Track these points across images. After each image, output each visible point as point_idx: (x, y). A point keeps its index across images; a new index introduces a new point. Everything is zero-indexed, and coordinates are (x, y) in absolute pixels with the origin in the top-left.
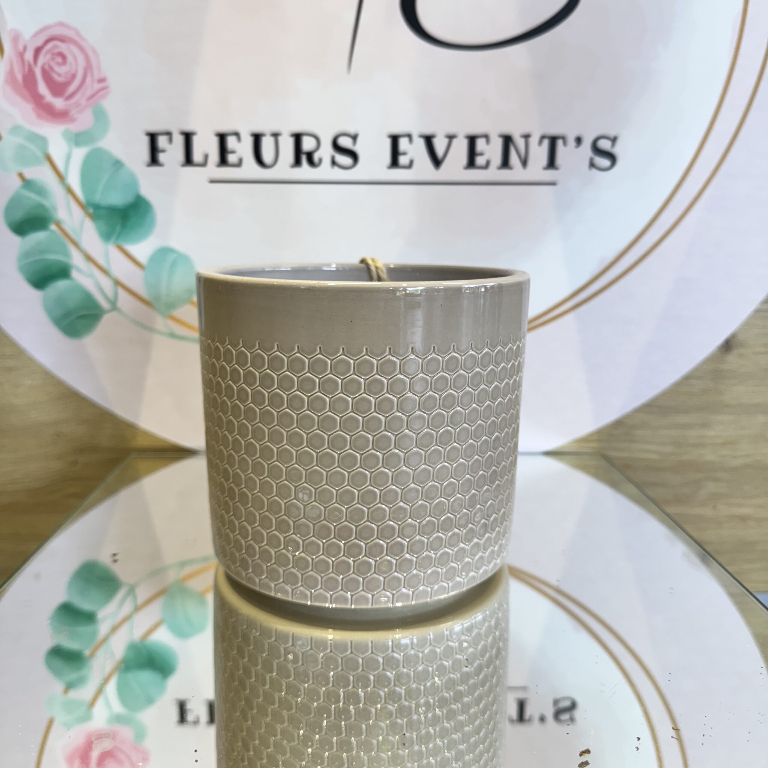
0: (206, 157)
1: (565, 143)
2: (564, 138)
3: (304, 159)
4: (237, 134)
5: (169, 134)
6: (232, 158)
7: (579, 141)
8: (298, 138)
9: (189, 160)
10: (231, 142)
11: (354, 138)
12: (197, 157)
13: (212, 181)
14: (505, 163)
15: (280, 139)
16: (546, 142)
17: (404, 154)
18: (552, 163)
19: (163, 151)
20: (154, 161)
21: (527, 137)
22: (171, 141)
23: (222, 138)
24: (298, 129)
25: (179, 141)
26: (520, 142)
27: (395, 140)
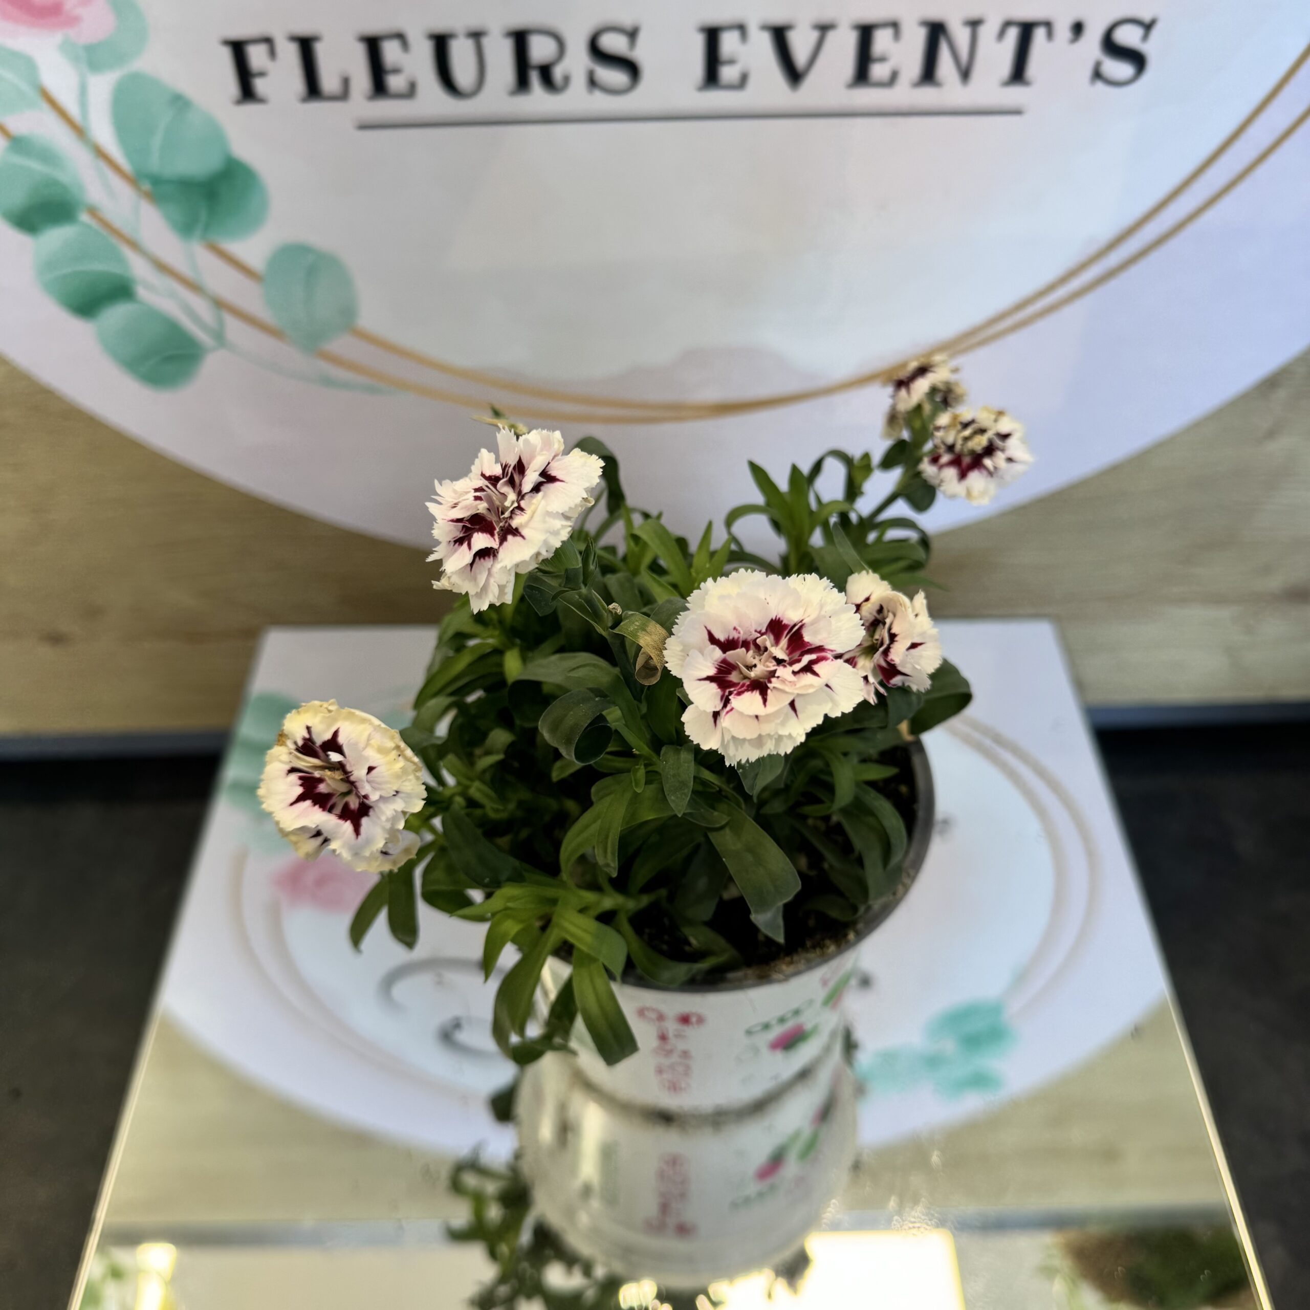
0: (346, 82)
1: (1050, 35)
2: (1048, 25)
3: (534, 78)
4: (401, 37)
5: (268, 41)
6: (395, 82)
7: (1078, 29)
8: (520, 39)
9: (313, 89)
10: (391, 52)
11: (632, 34)
12: (329, 82)
13: (364, 126)
14: (929, 74)
15: (486, 41)
16: (1013, 34)
17: (731, 62)
18: (1018, 74)
19: (262, 74)
20: (247, 93)
21: (974, 24)
22: (272, 53)
23: (373, 45)
24: (519, 21)
25: (290, 54)
26: (961, 35)
27: (712, 35)
